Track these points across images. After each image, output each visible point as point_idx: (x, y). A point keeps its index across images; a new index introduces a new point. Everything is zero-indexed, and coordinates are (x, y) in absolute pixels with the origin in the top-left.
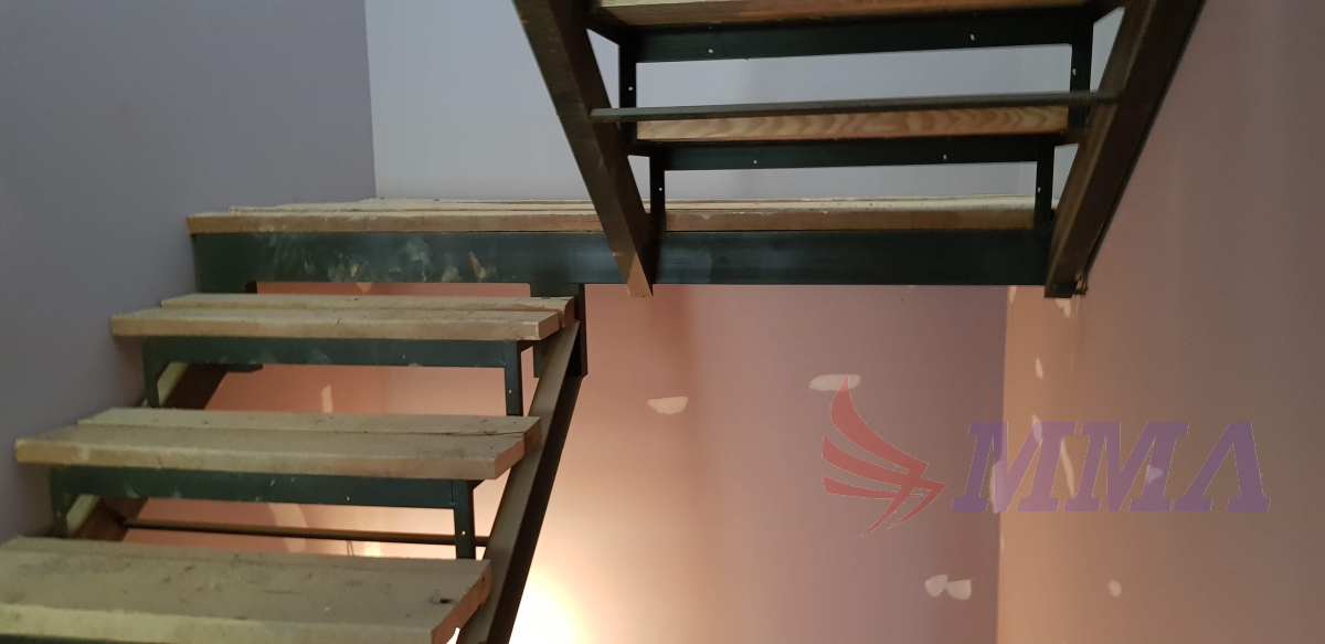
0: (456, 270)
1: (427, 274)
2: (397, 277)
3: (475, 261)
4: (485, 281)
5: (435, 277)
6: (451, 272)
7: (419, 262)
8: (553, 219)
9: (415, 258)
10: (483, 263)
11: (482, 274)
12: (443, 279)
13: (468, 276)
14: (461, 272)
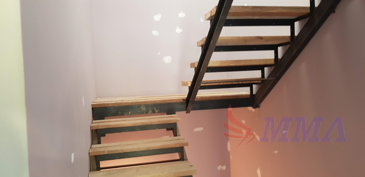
0: (151, 111)
1: (145, 112)
2: (139, 113)
3: (155, 109)
4: (157, 113)
5: (147, 113)
6: (150, 112)
7: (144, 110)
8: (171, 100)
9: (143, 109)
10: (157, 109)
11: (157, 111)
12: (149, 113)
13: (154, 112)
14: (152, 111)
